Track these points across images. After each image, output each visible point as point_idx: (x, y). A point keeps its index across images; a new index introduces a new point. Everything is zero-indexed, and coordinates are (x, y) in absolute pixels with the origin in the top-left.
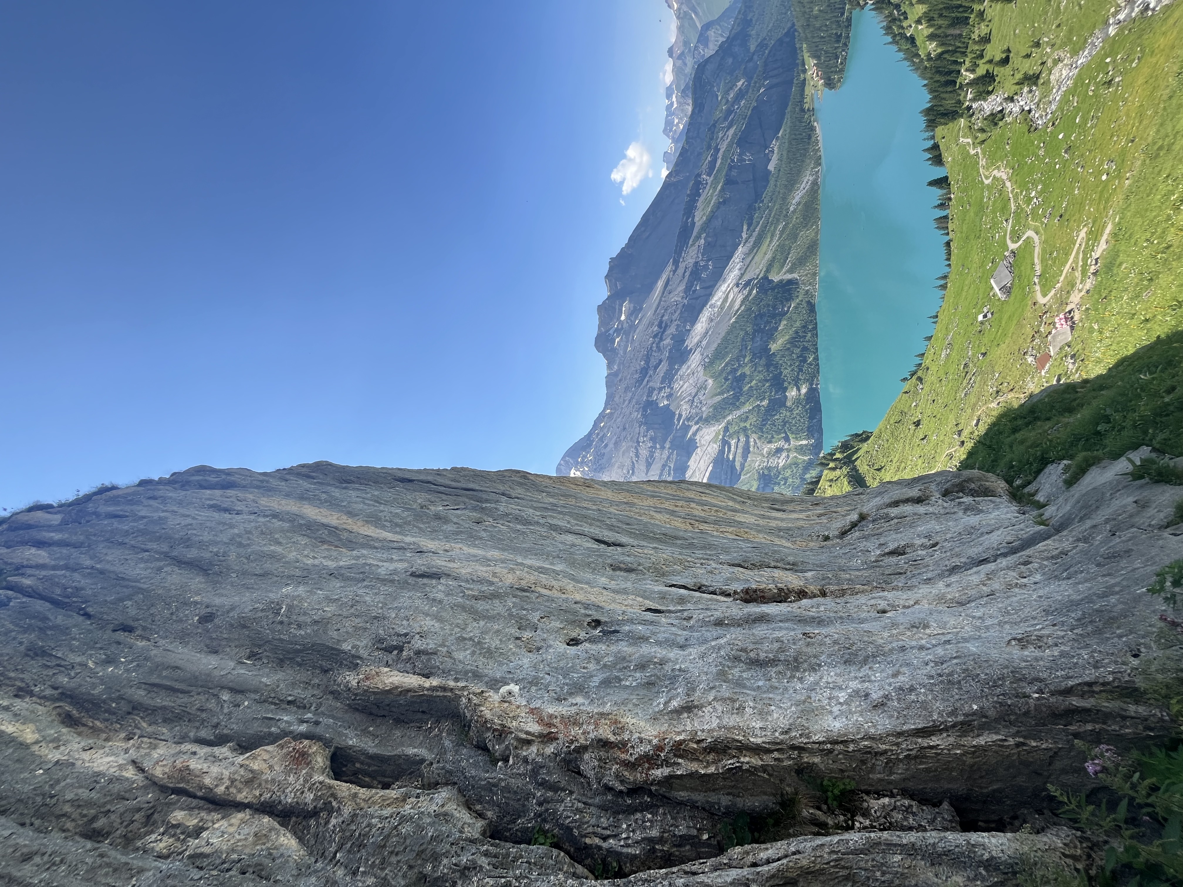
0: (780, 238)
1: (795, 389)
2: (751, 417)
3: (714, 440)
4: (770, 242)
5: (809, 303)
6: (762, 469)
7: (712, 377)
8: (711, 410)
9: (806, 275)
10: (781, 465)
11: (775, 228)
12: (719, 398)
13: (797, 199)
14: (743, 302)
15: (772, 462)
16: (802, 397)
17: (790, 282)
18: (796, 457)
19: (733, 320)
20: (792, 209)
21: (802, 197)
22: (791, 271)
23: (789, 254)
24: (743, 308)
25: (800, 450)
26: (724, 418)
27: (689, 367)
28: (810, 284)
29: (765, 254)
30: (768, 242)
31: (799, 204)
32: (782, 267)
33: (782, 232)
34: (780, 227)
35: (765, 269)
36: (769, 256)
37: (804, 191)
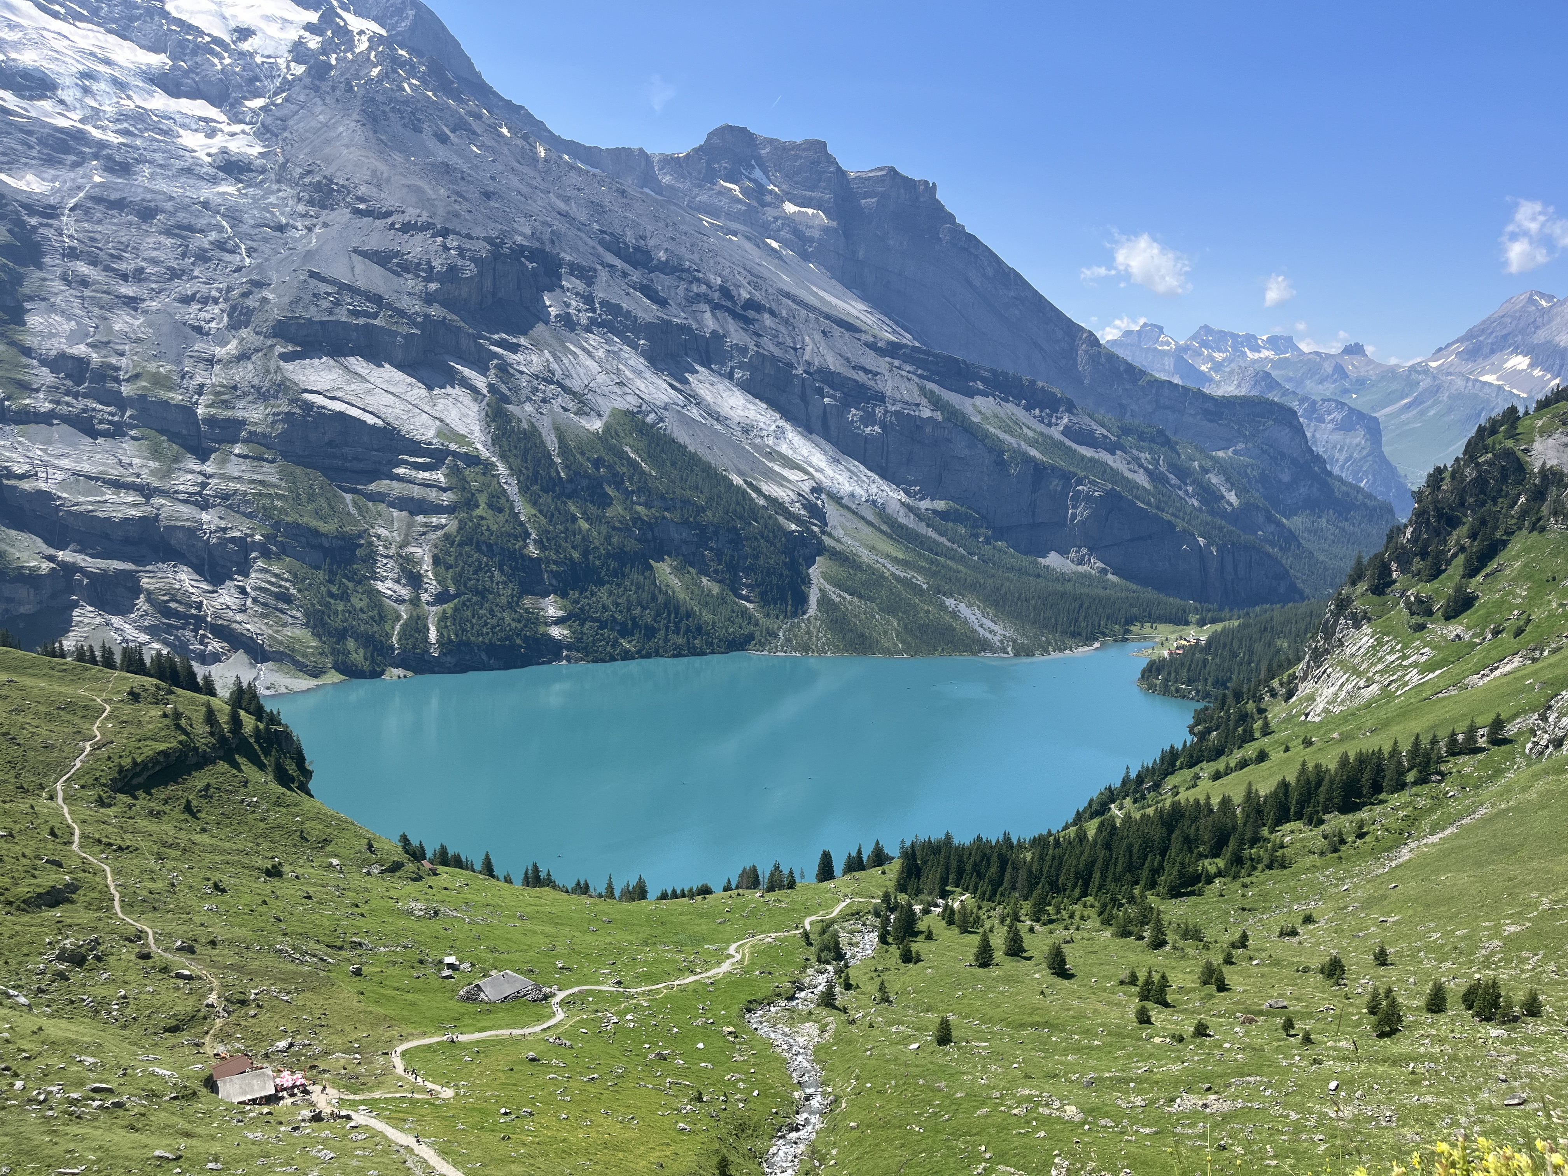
0: (898, 579)
1: (561, 613)
2: (501, 518)
3: (446, 431)
4: (896, 561)
5: (750, 638)
6: (371, 543)
7: (607, 428)
8: (525, 425)
9: (808, 633)
10: (380, 586)
11: (919, 570)
12: (551, 442)
13: (964, 610)
14: (773, 501)
15: (386, 567)
16: (542, 629)
17: (801, 601)
18: (398, 617)
19: (737, 480)
20: (950, 602)
21: (966, 621)
22: (824, 601)
23: (860, 597)
24: (762, 502)
25: (417, 626)
26: (503, 457)
27: (639, 373)
28: (788, 640)
29: (872, 549)
30: (895, 554)
31: (955, 615)
32: (837, 584)
33: (907, 583)
34: (920, 580)
35: (839, 547)
36: (866, 557)
37: (976, 627)
